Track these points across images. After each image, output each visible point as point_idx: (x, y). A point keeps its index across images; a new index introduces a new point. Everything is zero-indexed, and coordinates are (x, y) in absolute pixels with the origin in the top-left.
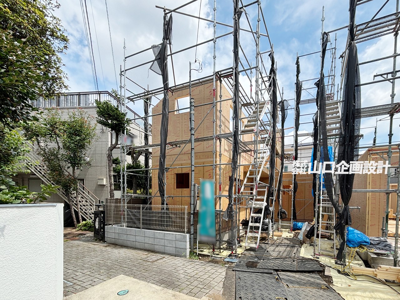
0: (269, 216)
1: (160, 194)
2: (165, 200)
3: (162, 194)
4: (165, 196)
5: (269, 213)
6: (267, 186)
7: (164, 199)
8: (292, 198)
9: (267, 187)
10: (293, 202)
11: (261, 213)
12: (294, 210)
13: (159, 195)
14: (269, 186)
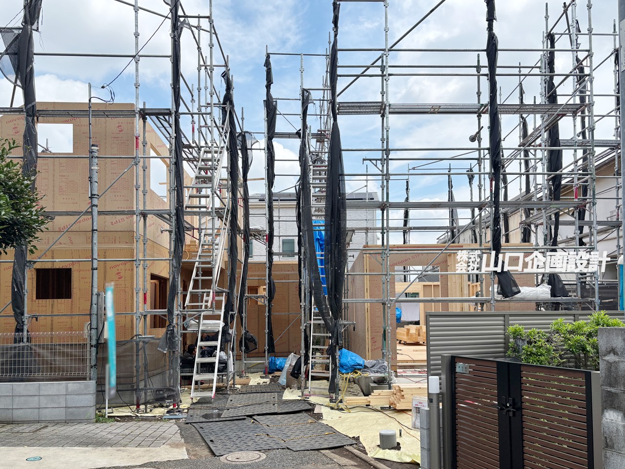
0: (229, 344)
1: (14, 310)
2: (26, 323)
3: (18, 311)
4: (26, 315)
5: (229, 339)
6: (225, 292)
7: (23, 322)
8: (266, 311)
9: (224, 294)
10: (267, 318)
11: (217, 340)
12: (270, 333)
13: (12, 313)
14: (228, 293)
